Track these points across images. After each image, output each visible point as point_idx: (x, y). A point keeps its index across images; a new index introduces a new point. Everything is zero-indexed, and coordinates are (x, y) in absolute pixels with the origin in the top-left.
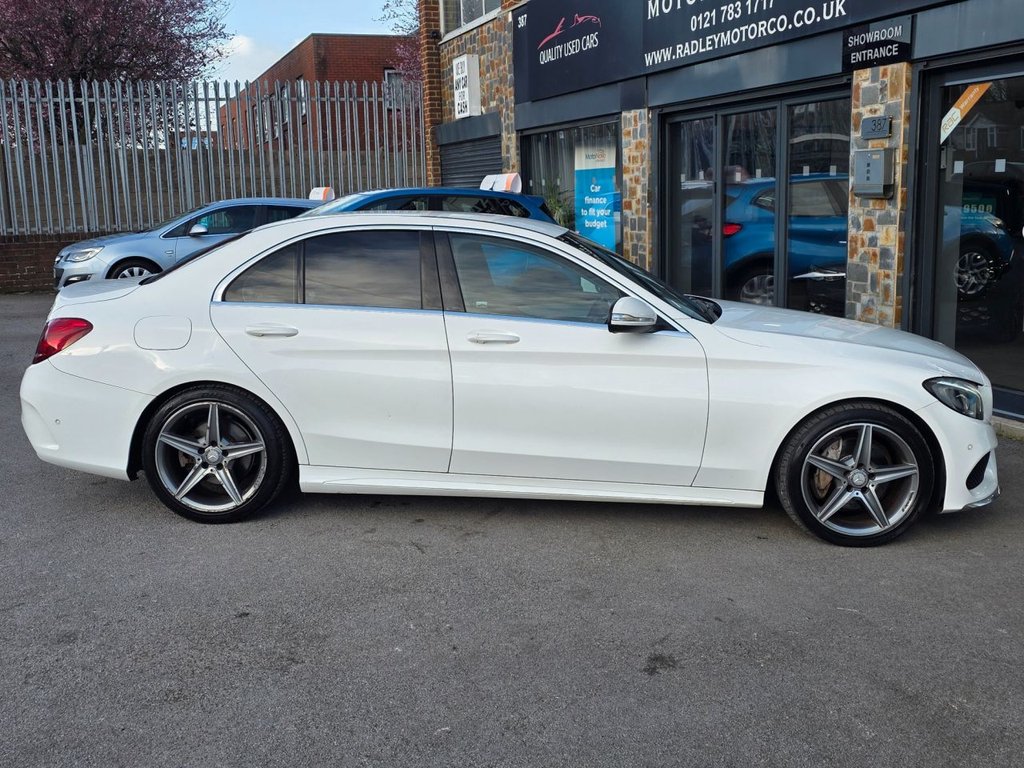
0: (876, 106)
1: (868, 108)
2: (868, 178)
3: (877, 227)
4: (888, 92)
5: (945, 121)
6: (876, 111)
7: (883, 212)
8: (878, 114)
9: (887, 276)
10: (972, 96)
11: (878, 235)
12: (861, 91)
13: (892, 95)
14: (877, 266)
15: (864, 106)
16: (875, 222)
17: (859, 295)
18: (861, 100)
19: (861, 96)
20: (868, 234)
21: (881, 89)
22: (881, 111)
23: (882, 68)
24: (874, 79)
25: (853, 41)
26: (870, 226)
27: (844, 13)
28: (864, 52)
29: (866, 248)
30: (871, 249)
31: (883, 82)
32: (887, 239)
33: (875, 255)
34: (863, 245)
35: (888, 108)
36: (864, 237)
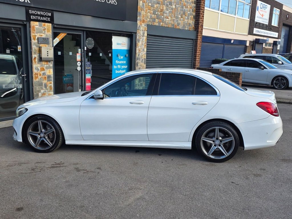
0: (42, 34)
1: (39, 34)
2: (48, 56)
3: (46, 70)
4: (46, 31)
5: (54, 41)
6: (42, 36)
7: (47, 65)
8: (43, 37)
9: (51, 83)
10: (62, 36)
11: (46, 72)
12: (35, 28)
13: (48, 32)
14: (46, 81)
15: (37, 33)
16: (45, 68)
17: (40, 91)
18: (35, 31)
19: (35, 30)
20: (43, 72)
21: (44, 29)
22: (44, 36)
23: (43, 23)
24: (40, 25)
25: (31, 12)
26: (43, 69)
27: (29, 2)
28: (37, 17)
29: (41, 76)
30: (44, 76)
31: (44, 28)
32: (49, 73)
33: (45, 78)
34: (40, 75)
35: (47, 35)
36: (41, 73)
